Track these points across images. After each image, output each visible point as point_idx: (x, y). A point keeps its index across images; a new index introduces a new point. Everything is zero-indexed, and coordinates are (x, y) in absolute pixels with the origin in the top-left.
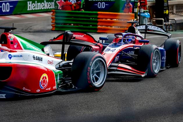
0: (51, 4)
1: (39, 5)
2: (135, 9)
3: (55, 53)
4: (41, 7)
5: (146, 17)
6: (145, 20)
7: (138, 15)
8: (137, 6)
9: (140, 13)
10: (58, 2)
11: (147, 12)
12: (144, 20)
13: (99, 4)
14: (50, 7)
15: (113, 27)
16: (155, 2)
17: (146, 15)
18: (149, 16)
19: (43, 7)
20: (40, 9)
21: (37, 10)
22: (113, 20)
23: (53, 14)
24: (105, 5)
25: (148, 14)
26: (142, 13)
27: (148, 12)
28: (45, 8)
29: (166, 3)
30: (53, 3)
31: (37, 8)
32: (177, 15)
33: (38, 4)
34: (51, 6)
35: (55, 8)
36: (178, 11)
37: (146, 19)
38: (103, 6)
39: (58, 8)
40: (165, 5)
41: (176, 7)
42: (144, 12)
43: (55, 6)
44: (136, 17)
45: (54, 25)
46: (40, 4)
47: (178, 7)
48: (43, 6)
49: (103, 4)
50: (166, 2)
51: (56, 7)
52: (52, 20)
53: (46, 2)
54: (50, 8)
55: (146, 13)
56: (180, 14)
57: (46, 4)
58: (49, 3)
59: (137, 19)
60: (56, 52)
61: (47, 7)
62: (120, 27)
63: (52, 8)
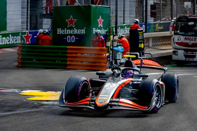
0: (17, 38)
1: (4, 40)
2: (107, 42)
3: (21, 91)
4: (6, 42)
5: (119, 51)
6: (119, 55)
7: (111, 49)
8: (110, 39)
9: (113, 47)
10: (24, 36)
11: (120, 45)
12: (117, 55)
13: (69, 38)
14: (15, 41)
15: (84, 63)
16: (129, 35)
17: (119, 49)
18: (123, 49)
19: (8, 42)
20: (5, 43)
21: (2, 45)
22: (84, 55)
23: (19, 49)
24: (75, 39)
25: (121, 48)
26: (115, 47)
27: (122, 46)
28: (11, 43)
29: (141, 36)
30: (19, 37)
31: (2, 43)
32: (154, 48)
33: (3, 38)
34: (17, 40)
35: (21, 42)
36: (154, 44)
37: (120, 53)
38: (73, 40)
39: (24, 42)
40: (140, 38)
41: (152, 40)
42: (117, 46)
43: (21, 41)
44: (108, 52)
45: (20, 61)
46: (5, 38)
47: (154, 40)
48: (8, 40)
49: (73, 37)
50: (141, 34)
51: (23, 41)
52: (18, 56)
53: (12, 36)
54: (15, 43)
55: (119, 47)
56: (156, 48)
57: (11, 38)
58: (15, 37)
59: (110, 54)
60: (23, 91)
61: (12, 41)
62: (91, 63)
63: (18, 42)
